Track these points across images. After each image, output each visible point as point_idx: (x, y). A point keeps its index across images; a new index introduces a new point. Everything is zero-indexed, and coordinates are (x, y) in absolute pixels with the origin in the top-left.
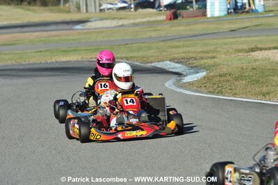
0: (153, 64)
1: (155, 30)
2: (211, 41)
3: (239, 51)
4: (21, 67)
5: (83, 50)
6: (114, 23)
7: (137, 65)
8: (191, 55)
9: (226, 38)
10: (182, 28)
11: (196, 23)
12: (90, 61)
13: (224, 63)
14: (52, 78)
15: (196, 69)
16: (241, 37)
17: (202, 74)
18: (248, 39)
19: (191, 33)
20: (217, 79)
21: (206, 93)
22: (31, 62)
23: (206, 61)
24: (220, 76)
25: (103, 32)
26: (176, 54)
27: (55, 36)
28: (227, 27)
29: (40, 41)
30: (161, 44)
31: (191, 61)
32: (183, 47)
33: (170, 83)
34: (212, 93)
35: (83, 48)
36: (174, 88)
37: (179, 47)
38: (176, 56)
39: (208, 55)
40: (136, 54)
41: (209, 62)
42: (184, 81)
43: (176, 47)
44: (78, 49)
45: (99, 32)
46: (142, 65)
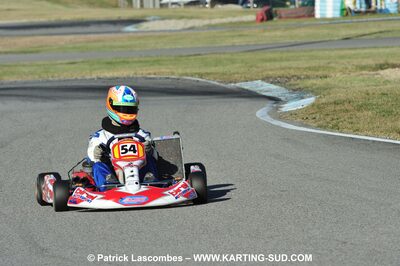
0: (238, 85)
1: (240, 36)
2: (320, 54)
3: (363, 68)
4: (48, 85)
5: (136, 62)
6: (181, 24)
7: (214, 86)
8: (292, 72)
9: (341, 49)
10: (278, 33)
11: (299, 27)
12: (147, 78)
13: (340, 84)
14: (93, 101)
15: (301, 92)
16: (364, 48)
17: (309, 100)
18: (374, 51)
19: (293, 41)
20: (332, 108)
21: (316, 128)
22: (62, 78)
23: (314, 81)
24: (336, 103)
25: (165, 36)
26: (271, 70)
27: (95, 41)
28: (344, 33)
29: (74, 48)
30: (248, 56)
31: (292, 81)
32: (281, 60)
33: (262, 112)
34: (324, 128)
35: (136, 59)
36: (268, 119)
37: (275, 60)
38: (270, 73)
39: (317, 73)
40: (213, 69)
41: (319, 82)
42: (283, 110)
43: (270, 60)
44: (130, 60)
45: (160, 37)
46: (222, 85)
